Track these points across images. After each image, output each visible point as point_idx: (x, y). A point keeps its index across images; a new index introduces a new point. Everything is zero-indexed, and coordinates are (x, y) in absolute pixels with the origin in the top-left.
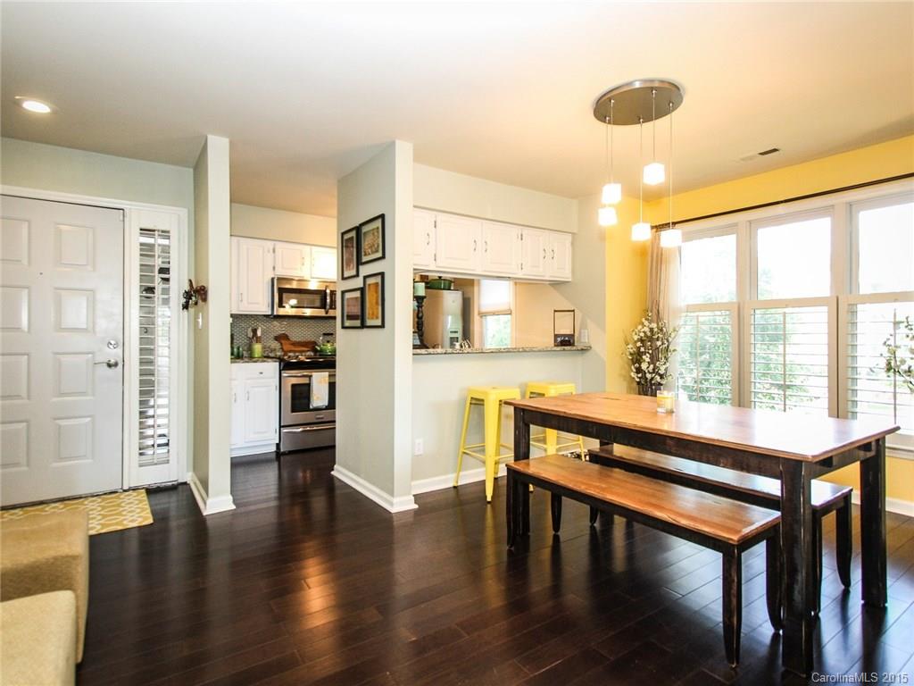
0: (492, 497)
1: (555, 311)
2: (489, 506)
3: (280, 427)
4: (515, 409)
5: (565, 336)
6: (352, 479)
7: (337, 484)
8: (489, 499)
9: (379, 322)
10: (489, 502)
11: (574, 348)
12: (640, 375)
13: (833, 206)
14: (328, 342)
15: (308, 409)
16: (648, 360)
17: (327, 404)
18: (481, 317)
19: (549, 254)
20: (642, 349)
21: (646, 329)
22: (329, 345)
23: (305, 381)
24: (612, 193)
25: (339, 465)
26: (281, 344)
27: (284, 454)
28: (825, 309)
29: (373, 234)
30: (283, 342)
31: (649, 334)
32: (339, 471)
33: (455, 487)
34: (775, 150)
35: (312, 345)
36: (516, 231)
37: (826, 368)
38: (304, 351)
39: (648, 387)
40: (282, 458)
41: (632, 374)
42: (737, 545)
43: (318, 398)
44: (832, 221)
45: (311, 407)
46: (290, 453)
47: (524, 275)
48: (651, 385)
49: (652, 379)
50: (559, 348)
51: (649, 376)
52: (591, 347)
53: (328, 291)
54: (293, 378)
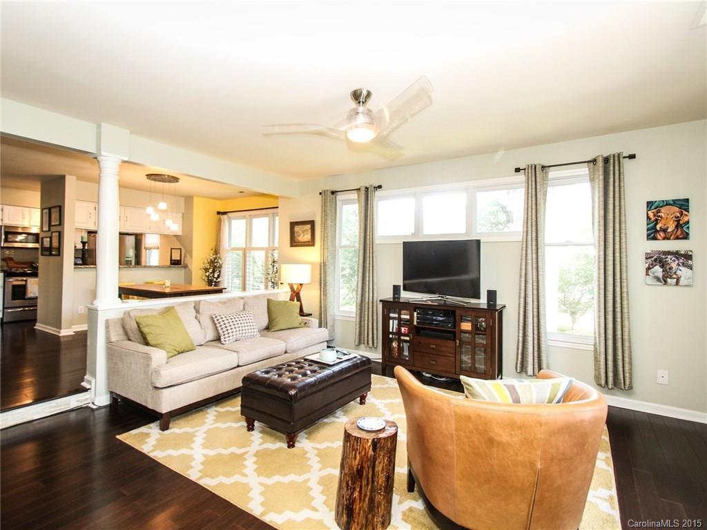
1: (172, 249)
3: (4, 308)
5: (176, 260)
6: (45, 328)
7: (37, 332)
11: (181, 266)
15: (24, 299)
18: (146, 250)
23: (23, 283)
25: (39, 323)
26: (7, 263)
27: (6, 323)
29: (56, 213)
30: (8, 262)
32: (39, 326)
35: (30, 264)
38: (24, 267)
40: (4, 326)
43: (32, 292)
45: (26, 297)
46: (10, 323)
48: (212, 282)
50: (172, 266)
51: (210, 278)
52: (187, 266)
54: (15, 281)
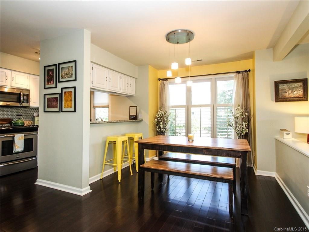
0: (121, 180)
1: (130, 107)
2: (119, 184)
4: (139, 143)
5: (134, 116)
8: (120, 181)
9: (73, 109)
10: (120, 183)
11: (137, 120)
12: (159, 129)
13: (212, 79)
14: (19, 119)
15: (12, 153)
16: (162, 124)
17: (23, 150)
18: (94, 108)
19: (129, 85)
20: (160, 120)
21: (161, 113)
22: (20, 120)
23: (10, 139)
24: (175, 66)
25: (40, 178)
28: (210, 108)
29: (69, 69)
31: (162, 115)
32: (40, 182)
33: (101, 179)
34: (201, 60)
35: (9, 121)
36: (119, 75)
37: (210, 125)
38: (4, 124)
39: (161, 133)
41: (157, 129)
42: (233, 180)
43: (18, 147)
44: (211, 83)
45: (14, 152)
47: (122, 92)
48: (163, 132)
49: (163, 130)
50: (132, 120)
51: (162, 129)
52: (143, 120)
53: (22, 94)
